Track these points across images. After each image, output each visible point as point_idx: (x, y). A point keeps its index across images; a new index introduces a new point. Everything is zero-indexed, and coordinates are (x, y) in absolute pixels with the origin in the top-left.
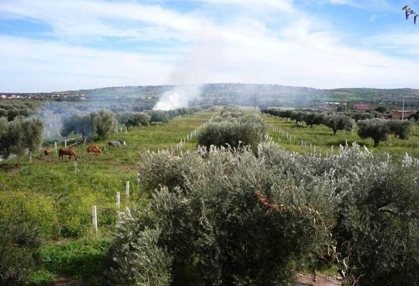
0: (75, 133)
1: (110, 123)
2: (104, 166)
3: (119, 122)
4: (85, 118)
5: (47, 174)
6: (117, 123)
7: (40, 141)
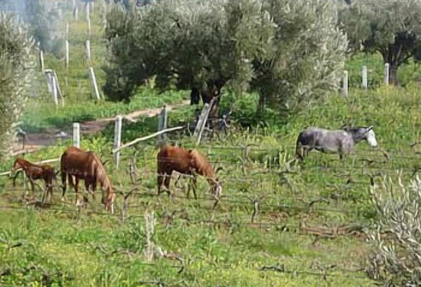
0: (162, 86)
1: (313, 46)
2: (269, 238)
3: (353, 41)
4: (203, 19)
5: (31, 259)
6: (344, 45)
7: (12, 119)
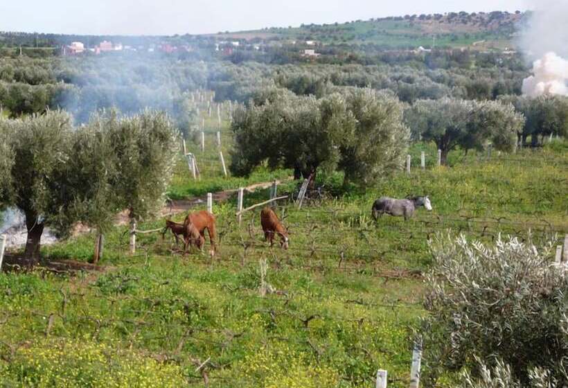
0: (273, 166)
1: (385, 136)
2: (351, 279)
3: (414, 133)
4: (303, 116)
5: (175, 293)
6: (408, 136)
7: (162, 189)
